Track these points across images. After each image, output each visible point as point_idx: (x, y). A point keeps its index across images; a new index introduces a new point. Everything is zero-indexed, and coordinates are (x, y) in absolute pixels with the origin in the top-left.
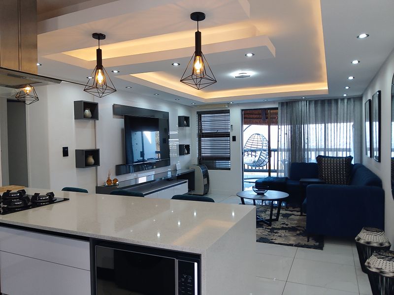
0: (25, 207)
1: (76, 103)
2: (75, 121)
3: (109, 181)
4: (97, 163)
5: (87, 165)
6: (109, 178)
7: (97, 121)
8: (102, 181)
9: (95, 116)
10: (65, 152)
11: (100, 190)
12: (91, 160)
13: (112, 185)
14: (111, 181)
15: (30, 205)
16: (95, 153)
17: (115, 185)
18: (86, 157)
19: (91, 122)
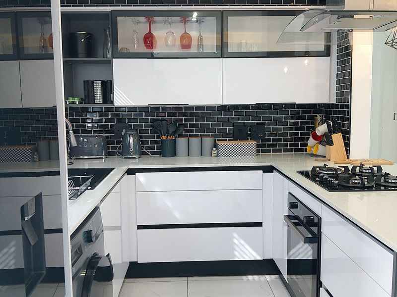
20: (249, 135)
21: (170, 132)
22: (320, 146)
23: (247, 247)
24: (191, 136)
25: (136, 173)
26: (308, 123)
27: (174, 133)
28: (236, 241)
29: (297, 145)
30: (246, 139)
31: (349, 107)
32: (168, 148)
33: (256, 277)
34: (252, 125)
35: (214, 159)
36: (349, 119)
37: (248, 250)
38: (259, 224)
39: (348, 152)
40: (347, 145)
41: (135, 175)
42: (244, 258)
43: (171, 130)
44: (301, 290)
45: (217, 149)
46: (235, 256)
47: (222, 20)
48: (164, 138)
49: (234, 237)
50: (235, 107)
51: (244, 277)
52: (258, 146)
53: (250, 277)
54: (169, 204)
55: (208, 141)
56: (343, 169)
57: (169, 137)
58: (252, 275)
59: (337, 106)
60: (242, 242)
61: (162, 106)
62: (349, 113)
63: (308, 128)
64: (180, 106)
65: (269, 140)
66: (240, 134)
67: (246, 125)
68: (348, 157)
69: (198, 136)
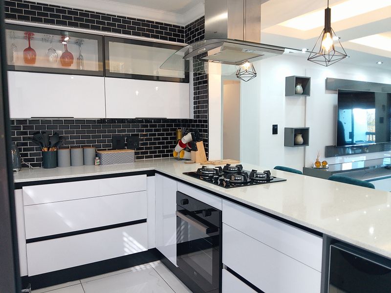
0: (245, 184)
1: (288, 79)
2: (286, 98)
3: (317, 162)
4: (306, 142)
5: (296, 144)
6: (317, 160)
7: (308, 97)
8: (310, 162)
9: (306, 92)
10: (275, 130)
11: (307, 172)
12: (300, 139)
13: (321, 167)
14: (320, 163)
15: (249, 182)
16: (304, 132)
17: (324, 168)
18: (295, 136)
19: (302, 98)
20: (126, 145)
21: (52, 145)
22: (186, 152)
23: (135, 242)
24: (72, 147)
25: (23, 187)
26: (171, 134)
27: (55, 146)
28: (125, 239)
29: (163, 152)
30: (123, 148)
31: (207, 121)
32: (50, 159)
33: (142, 266)
34: (128, 136)
35: (97, 167)
36: (207, 131)
37: (135, 245)
38: (144, 221)
39: (207, 155)
40: (207, 150)
41: (22, 188)
42: (132, 252)
43: (53, 142)
44: (196, 272)
45: (99, 158)
46: (125, 252)
47: (103, 43)
48: (46, 149)
49: (124, 236)
50: (113, 121)
51: (132, 268)
52: (136, 154)
53: (137, 267)
54: (60, 214)
55: (90, 152)
56: (218, 169)
57: (51, 149)
58: (138, 264)
59: (195, 121)
60: (131, 239)
61: (42, 119)
62: (207, 126)
63: (171, 138)
64: (60, 119)
65: (142, 149)
66: (118, 144)
67: (124, 136)
68: (208, 159)
69: (79, 147)
